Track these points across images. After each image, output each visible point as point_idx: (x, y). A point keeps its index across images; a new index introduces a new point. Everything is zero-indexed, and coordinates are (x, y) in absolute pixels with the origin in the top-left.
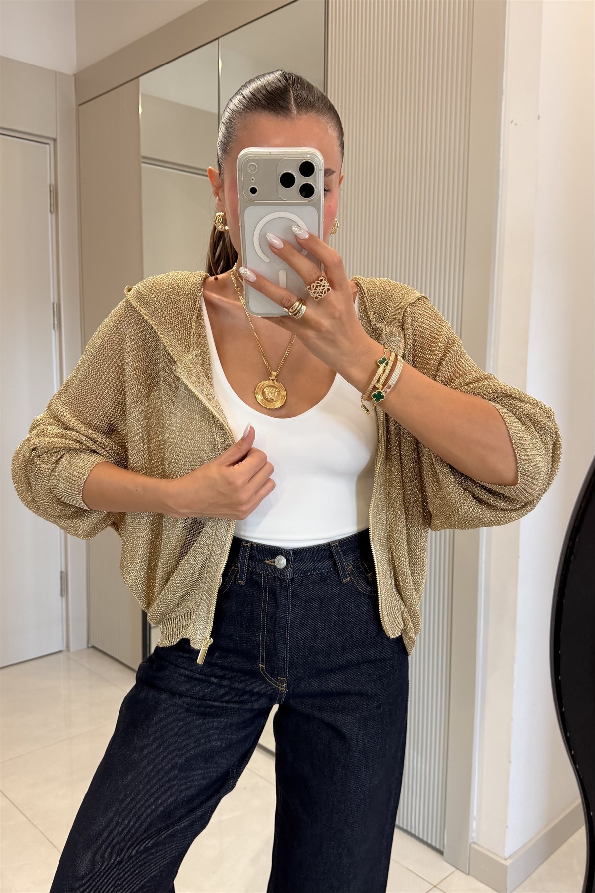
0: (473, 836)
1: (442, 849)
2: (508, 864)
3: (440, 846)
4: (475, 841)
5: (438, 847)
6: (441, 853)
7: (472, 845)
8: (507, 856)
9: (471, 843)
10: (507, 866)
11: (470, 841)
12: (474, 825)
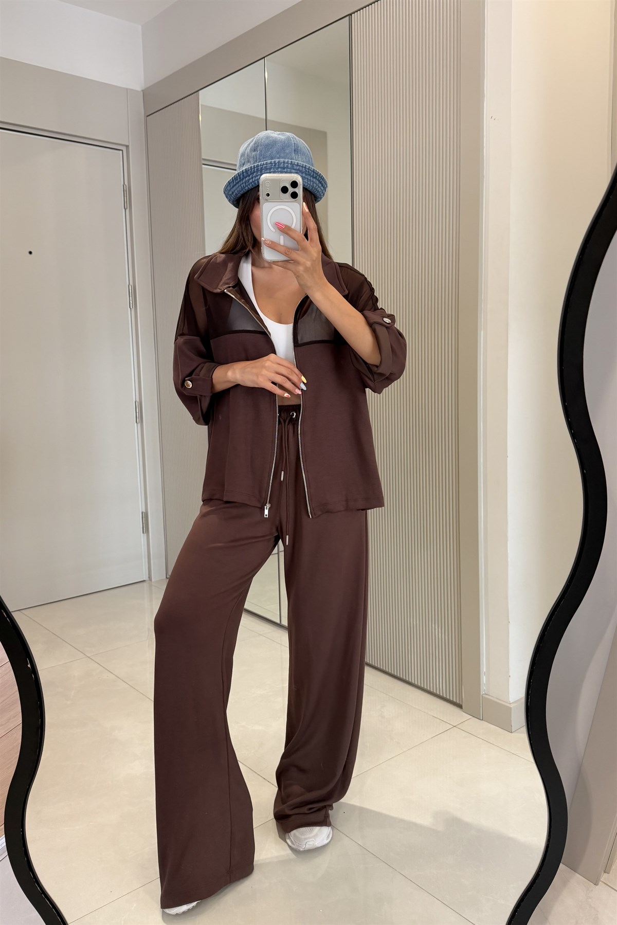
0: (484, 689)
1: (461, 703)
2: (512, 707)
3: (459, 701)
4: (486, 693)
5: (458, 702)
6: (460, 706)
7: (484, 696)
8: (511, 700)
9: (483, 694)
10: (511, 708)
11: (482, 692)
12: (484, 679)
